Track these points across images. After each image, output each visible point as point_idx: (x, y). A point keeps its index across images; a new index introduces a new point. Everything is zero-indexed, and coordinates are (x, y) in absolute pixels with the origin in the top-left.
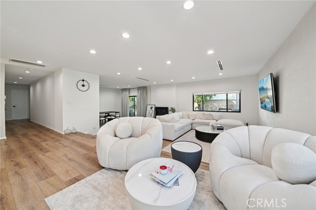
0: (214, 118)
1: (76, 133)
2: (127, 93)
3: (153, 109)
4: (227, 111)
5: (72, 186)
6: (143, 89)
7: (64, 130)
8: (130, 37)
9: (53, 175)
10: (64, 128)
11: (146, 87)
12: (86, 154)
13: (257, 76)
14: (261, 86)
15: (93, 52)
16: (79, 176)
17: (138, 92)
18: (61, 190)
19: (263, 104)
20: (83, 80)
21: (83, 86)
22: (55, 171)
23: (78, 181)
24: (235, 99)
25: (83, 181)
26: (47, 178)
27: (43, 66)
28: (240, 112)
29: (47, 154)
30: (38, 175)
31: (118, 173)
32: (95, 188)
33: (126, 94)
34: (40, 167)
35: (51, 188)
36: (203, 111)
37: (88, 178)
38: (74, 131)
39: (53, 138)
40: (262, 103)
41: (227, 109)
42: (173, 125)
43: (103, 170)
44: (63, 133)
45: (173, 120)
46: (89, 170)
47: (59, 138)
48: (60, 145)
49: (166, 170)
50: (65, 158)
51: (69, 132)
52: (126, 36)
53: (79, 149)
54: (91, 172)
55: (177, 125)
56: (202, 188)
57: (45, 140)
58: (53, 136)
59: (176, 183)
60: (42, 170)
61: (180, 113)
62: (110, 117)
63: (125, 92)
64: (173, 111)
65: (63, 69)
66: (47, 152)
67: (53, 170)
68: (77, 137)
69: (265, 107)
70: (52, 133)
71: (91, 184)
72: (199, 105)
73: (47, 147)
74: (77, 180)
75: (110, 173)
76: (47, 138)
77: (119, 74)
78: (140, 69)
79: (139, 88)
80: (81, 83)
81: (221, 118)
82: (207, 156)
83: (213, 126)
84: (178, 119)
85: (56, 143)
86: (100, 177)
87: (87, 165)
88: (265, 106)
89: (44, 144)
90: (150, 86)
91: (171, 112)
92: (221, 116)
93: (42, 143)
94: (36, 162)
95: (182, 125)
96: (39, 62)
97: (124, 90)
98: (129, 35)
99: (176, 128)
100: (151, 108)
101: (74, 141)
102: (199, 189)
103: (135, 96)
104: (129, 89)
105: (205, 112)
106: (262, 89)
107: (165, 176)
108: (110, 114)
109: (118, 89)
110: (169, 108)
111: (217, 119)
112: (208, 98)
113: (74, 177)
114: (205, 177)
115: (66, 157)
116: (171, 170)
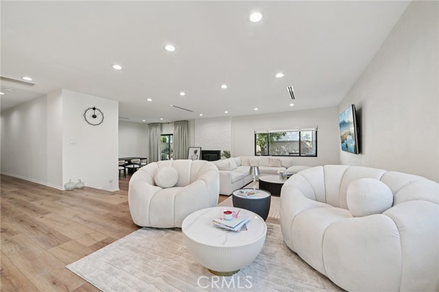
0: (283, 165)
1: (83, 188)
2: (158, 129)
3: (198, 153)
4: (300, 156)
5: (101, 250)
6: (183, 124)
7: (64, 184)
8: (176, 50)
9: (68, 240)
10: (65, 181)
11: (187, 121)
12: (108, 214)
13: (338, 108)
14: (341, 120)
15: (117, 67)
16: (106, 239)
17: (175, 129)
18: (86, 255)
19: (344, 144)
20: (94, 109)
21: (94, 116)
22: (69, 235)
23: (108, 244)
24: (311, 140)
25: (114, 244)
26: (59, 244)
27: (32, 85)
28: (316, 156)
29: (47, 216)
30: (43, 241)
31: (163, 232)
32: (134, 250)
33: (157, 132)
34: (43, 233)
35: (70, 255)
36: (268, 155)
37: (122, 240)
38: (80, 186)
39: (47, 196)
40: (342, 142)
41: (300, 153)
42: (229, 174)
43: (139, 230)
44: (63, 189)
45: (228, 167)
46: (120, 231)
47: (58, 195)
48: (63, 204)
49: (231, 215)
50: (77, 220)
51: (71, 186)
52: (170, 48)
53: (97, 209)
54: (123, 234)
55: (235, 175)
56: (272, 242)
57: (35, 199)
58: (47, 193)
59: (244, 227)
60: (47, 235)
61: (238, 159)
62: (131, 166)
63: (154, 129)
64: (228, 155)
65: (63, 90)
66: (46, 213)
67: (66, 235)
68: (86, 193)
69: (346, 148)
70: (44, 189)
71: (128, 246)
72: (262, 149)
73: (42, 207)
74: (104, 244)
75: (151, 233)
76: (37, 196)
77: (149, 100)
78: (182, 94)
79: (176, 123)
80: (91, 112)
81: (292, 164)
82: (275, 211)
83: (282, 173)
84: (235, 166)
85: (56, 202)
86: (138, 238)
87: (115, 226)
88: (347, 146)
89: (36, 204)
90: (194, 120)
91: (224, 157)
92: (291, 161)
93: (32, 203)
94: (33, 227)
95: (240, 174)
96: (27, 79)
97: (152, 125)
98: (175, 47)
99: (233, 178)
100: (196, 152)
101: (83, 199)
102: (268, 242)
103: (169, 135)
104: (161, 124)
105: (271, 157)
106: (343, 124)
107: (231, 222)
108: (132, 161)
109: (143, 124)
110: (222, 152)
111: (287, 165)
112: (275, 139)
113: (100, 240)
114: (274, 231)
115: (79, 218)
116: (237, 215)
